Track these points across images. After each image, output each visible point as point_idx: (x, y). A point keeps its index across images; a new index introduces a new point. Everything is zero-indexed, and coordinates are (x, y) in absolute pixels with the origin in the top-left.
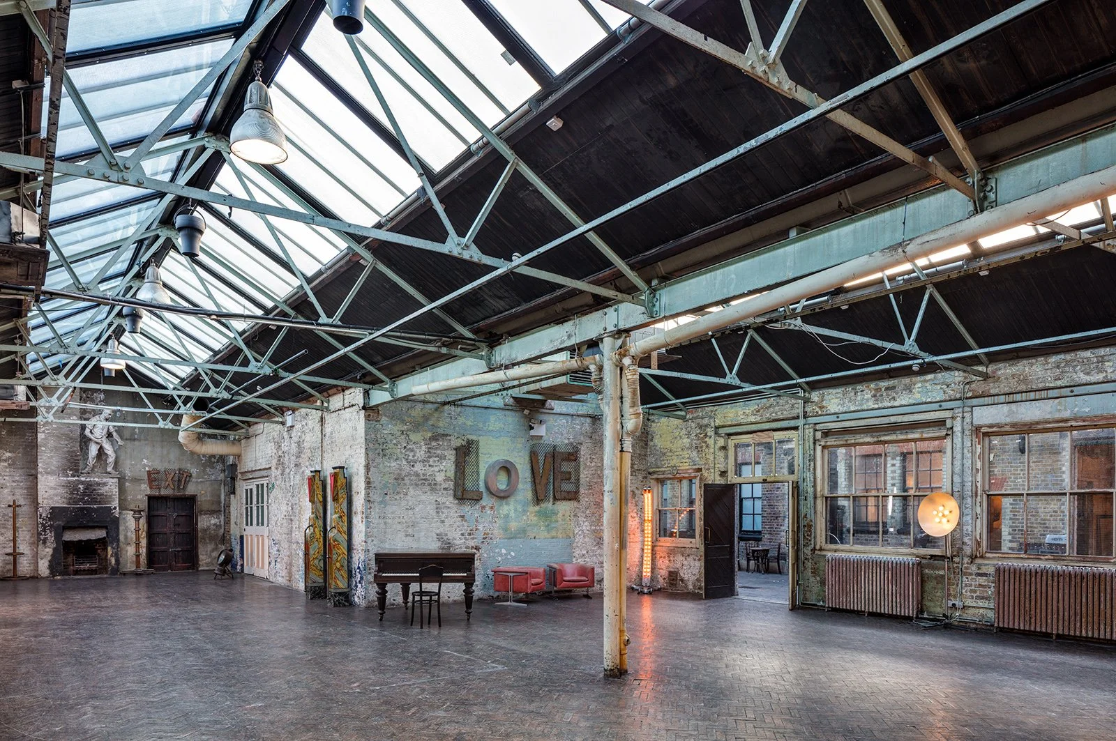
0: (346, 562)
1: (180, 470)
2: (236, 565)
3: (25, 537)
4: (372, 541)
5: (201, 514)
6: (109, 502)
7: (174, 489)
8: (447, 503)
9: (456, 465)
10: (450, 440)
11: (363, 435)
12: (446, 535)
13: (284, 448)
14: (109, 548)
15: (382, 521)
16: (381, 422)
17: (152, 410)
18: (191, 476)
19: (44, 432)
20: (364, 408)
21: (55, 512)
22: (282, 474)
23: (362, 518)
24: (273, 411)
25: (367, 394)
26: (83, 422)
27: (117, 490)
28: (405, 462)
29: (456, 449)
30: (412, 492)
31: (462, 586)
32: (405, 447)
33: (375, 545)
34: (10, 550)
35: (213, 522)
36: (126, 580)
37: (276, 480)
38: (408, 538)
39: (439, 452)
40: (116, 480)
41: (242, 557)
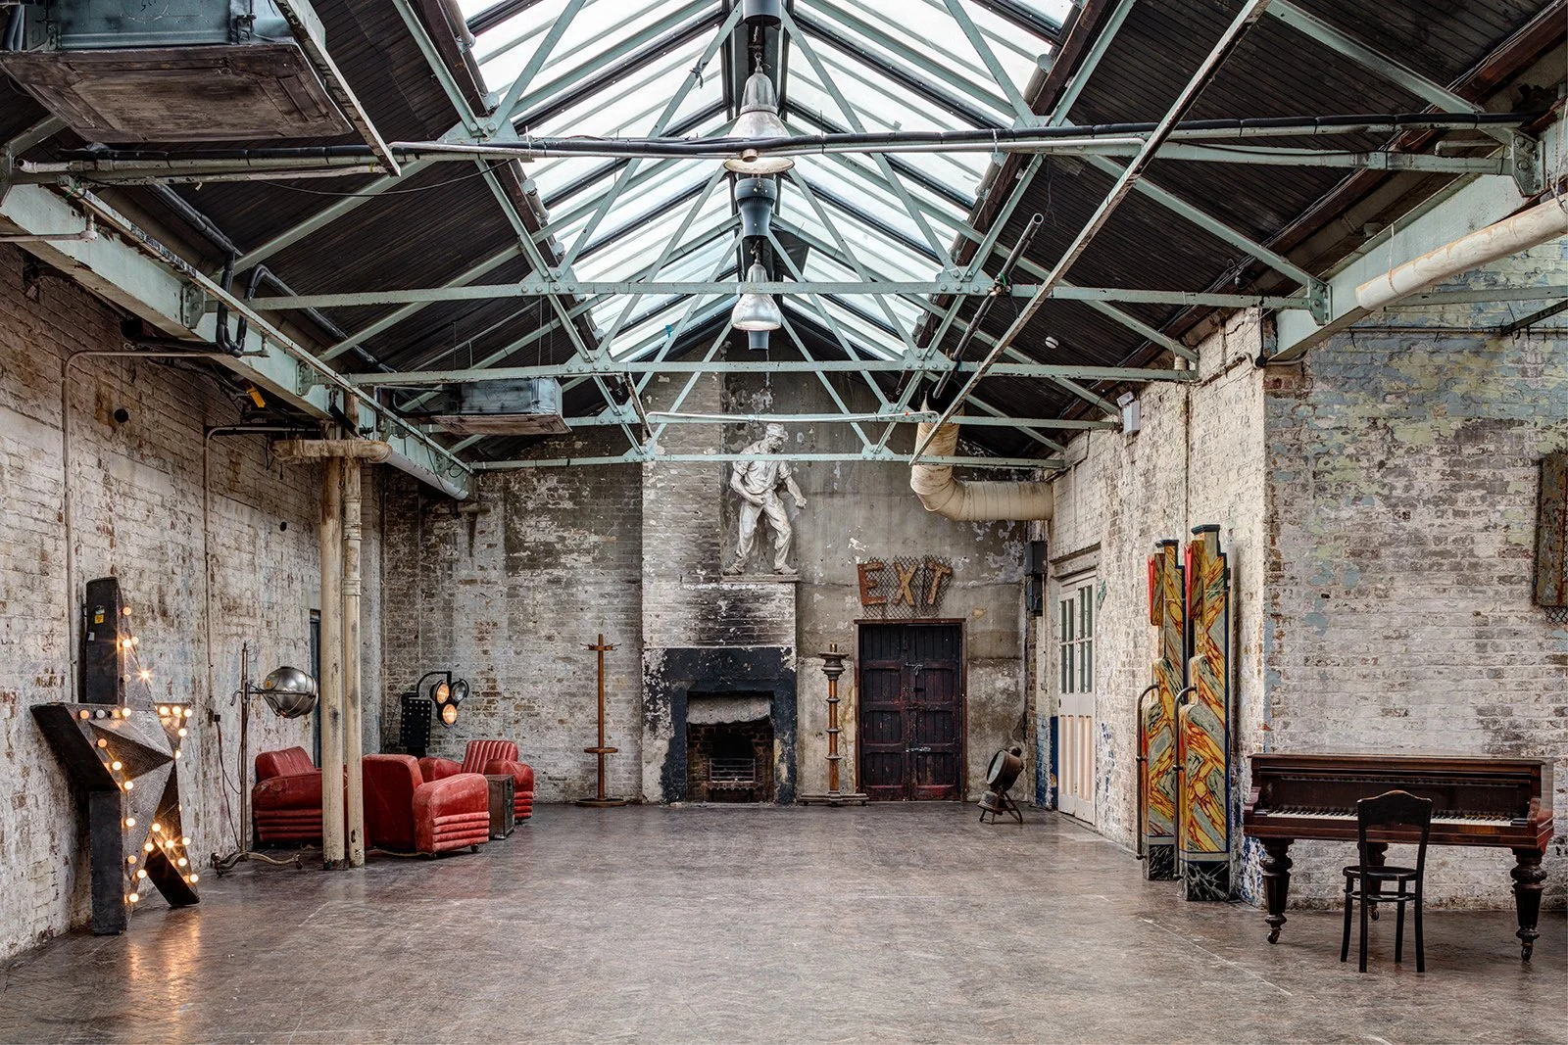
0: (1221, 783)
1: (927, 560)
2: (1045, 791)
3: (620, 713)
4: (1286, 725)
5: (974, 666)
6: (776, 638)
7: (914, 607)
8: (1512, 619)
9: (1539, 510)
10: (1520, 437)
11: (1261, 436)
12: (1508, 713)
13: (1123, 492)
14: (777, 742)
15: (1312, 671)
16: (1311, 400)
17: (846, 416)
18: (951, 575)
19: (654, 486)
20: (1261, 362)
21: (675, 660)
22: (1119, 559)
23: (1259, 661)
24: (1094, 398)
25: (1270, 321)
26: (730, 457)
27: (793, 610)
28: (1379, 506)
29: (1539, 463)
30: (1402, 588)
31: (1505, 859)
32: (1382, 464)
33: (1292, 737)
34: (593, 743)
35: (1000, 684)
36: (808, 815)
37: (1109, 574)
38: (1389, 720)
39: (1484, 473)
40: (791, 587)
41: (1054, 771)
